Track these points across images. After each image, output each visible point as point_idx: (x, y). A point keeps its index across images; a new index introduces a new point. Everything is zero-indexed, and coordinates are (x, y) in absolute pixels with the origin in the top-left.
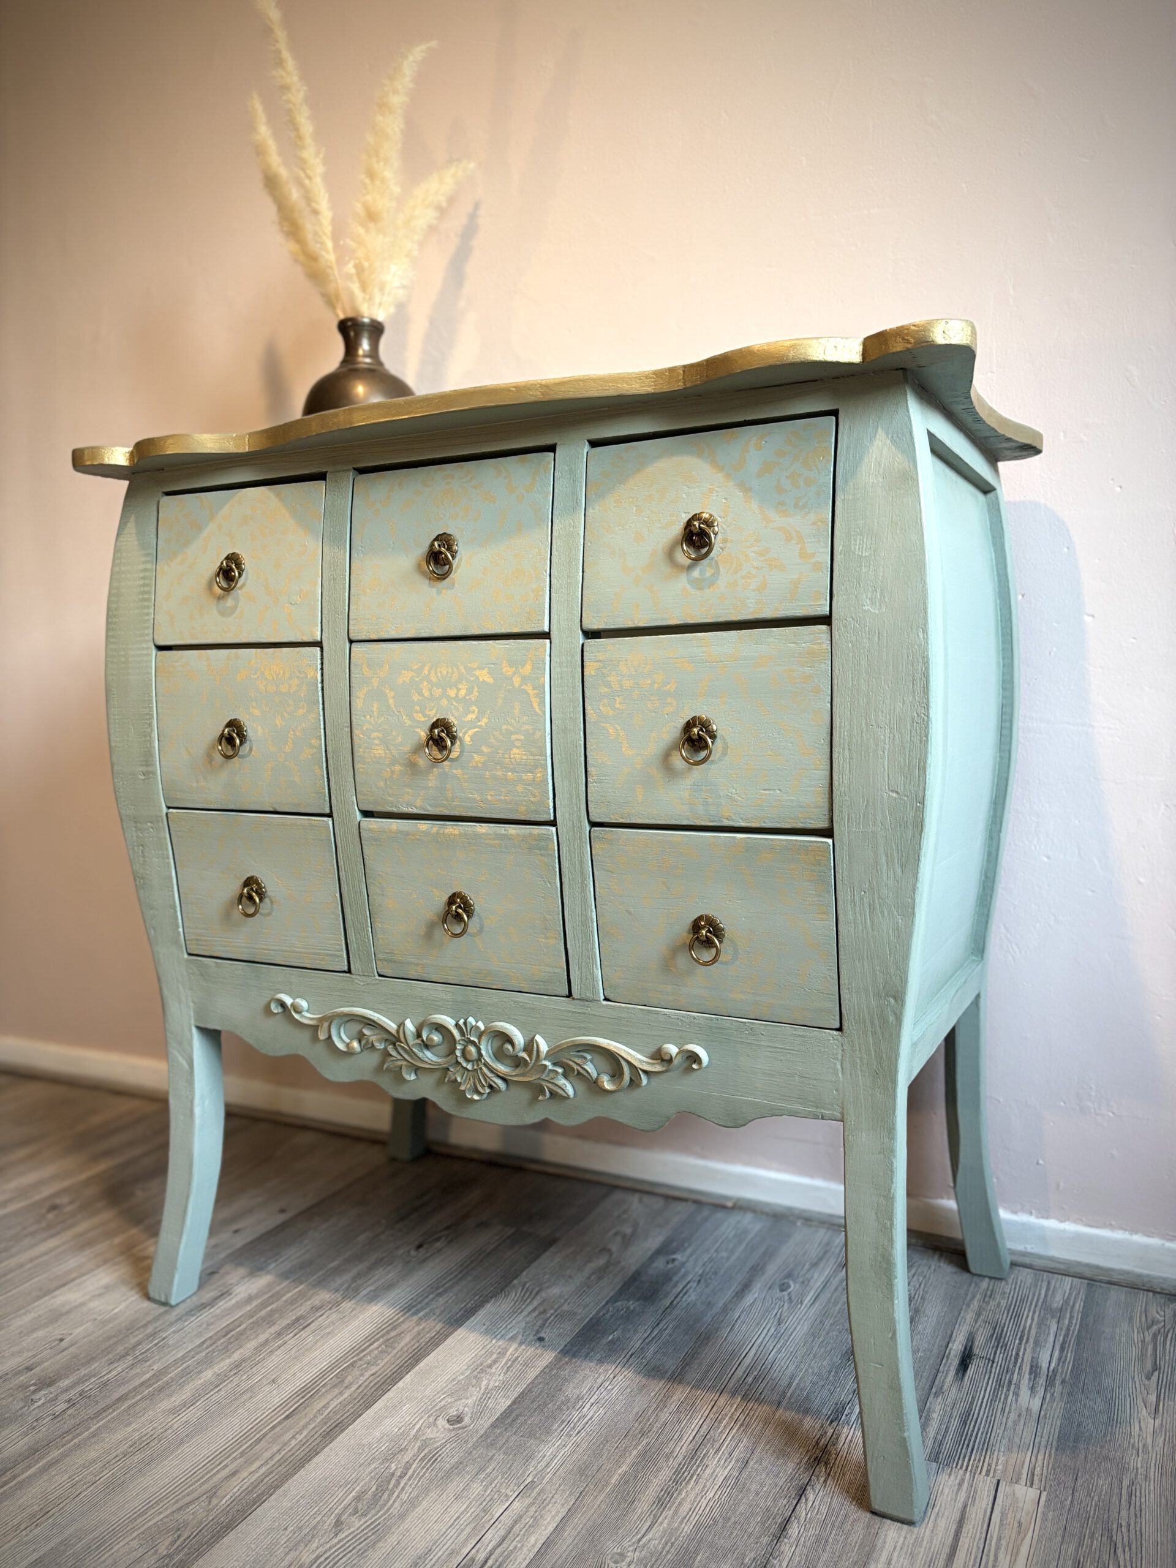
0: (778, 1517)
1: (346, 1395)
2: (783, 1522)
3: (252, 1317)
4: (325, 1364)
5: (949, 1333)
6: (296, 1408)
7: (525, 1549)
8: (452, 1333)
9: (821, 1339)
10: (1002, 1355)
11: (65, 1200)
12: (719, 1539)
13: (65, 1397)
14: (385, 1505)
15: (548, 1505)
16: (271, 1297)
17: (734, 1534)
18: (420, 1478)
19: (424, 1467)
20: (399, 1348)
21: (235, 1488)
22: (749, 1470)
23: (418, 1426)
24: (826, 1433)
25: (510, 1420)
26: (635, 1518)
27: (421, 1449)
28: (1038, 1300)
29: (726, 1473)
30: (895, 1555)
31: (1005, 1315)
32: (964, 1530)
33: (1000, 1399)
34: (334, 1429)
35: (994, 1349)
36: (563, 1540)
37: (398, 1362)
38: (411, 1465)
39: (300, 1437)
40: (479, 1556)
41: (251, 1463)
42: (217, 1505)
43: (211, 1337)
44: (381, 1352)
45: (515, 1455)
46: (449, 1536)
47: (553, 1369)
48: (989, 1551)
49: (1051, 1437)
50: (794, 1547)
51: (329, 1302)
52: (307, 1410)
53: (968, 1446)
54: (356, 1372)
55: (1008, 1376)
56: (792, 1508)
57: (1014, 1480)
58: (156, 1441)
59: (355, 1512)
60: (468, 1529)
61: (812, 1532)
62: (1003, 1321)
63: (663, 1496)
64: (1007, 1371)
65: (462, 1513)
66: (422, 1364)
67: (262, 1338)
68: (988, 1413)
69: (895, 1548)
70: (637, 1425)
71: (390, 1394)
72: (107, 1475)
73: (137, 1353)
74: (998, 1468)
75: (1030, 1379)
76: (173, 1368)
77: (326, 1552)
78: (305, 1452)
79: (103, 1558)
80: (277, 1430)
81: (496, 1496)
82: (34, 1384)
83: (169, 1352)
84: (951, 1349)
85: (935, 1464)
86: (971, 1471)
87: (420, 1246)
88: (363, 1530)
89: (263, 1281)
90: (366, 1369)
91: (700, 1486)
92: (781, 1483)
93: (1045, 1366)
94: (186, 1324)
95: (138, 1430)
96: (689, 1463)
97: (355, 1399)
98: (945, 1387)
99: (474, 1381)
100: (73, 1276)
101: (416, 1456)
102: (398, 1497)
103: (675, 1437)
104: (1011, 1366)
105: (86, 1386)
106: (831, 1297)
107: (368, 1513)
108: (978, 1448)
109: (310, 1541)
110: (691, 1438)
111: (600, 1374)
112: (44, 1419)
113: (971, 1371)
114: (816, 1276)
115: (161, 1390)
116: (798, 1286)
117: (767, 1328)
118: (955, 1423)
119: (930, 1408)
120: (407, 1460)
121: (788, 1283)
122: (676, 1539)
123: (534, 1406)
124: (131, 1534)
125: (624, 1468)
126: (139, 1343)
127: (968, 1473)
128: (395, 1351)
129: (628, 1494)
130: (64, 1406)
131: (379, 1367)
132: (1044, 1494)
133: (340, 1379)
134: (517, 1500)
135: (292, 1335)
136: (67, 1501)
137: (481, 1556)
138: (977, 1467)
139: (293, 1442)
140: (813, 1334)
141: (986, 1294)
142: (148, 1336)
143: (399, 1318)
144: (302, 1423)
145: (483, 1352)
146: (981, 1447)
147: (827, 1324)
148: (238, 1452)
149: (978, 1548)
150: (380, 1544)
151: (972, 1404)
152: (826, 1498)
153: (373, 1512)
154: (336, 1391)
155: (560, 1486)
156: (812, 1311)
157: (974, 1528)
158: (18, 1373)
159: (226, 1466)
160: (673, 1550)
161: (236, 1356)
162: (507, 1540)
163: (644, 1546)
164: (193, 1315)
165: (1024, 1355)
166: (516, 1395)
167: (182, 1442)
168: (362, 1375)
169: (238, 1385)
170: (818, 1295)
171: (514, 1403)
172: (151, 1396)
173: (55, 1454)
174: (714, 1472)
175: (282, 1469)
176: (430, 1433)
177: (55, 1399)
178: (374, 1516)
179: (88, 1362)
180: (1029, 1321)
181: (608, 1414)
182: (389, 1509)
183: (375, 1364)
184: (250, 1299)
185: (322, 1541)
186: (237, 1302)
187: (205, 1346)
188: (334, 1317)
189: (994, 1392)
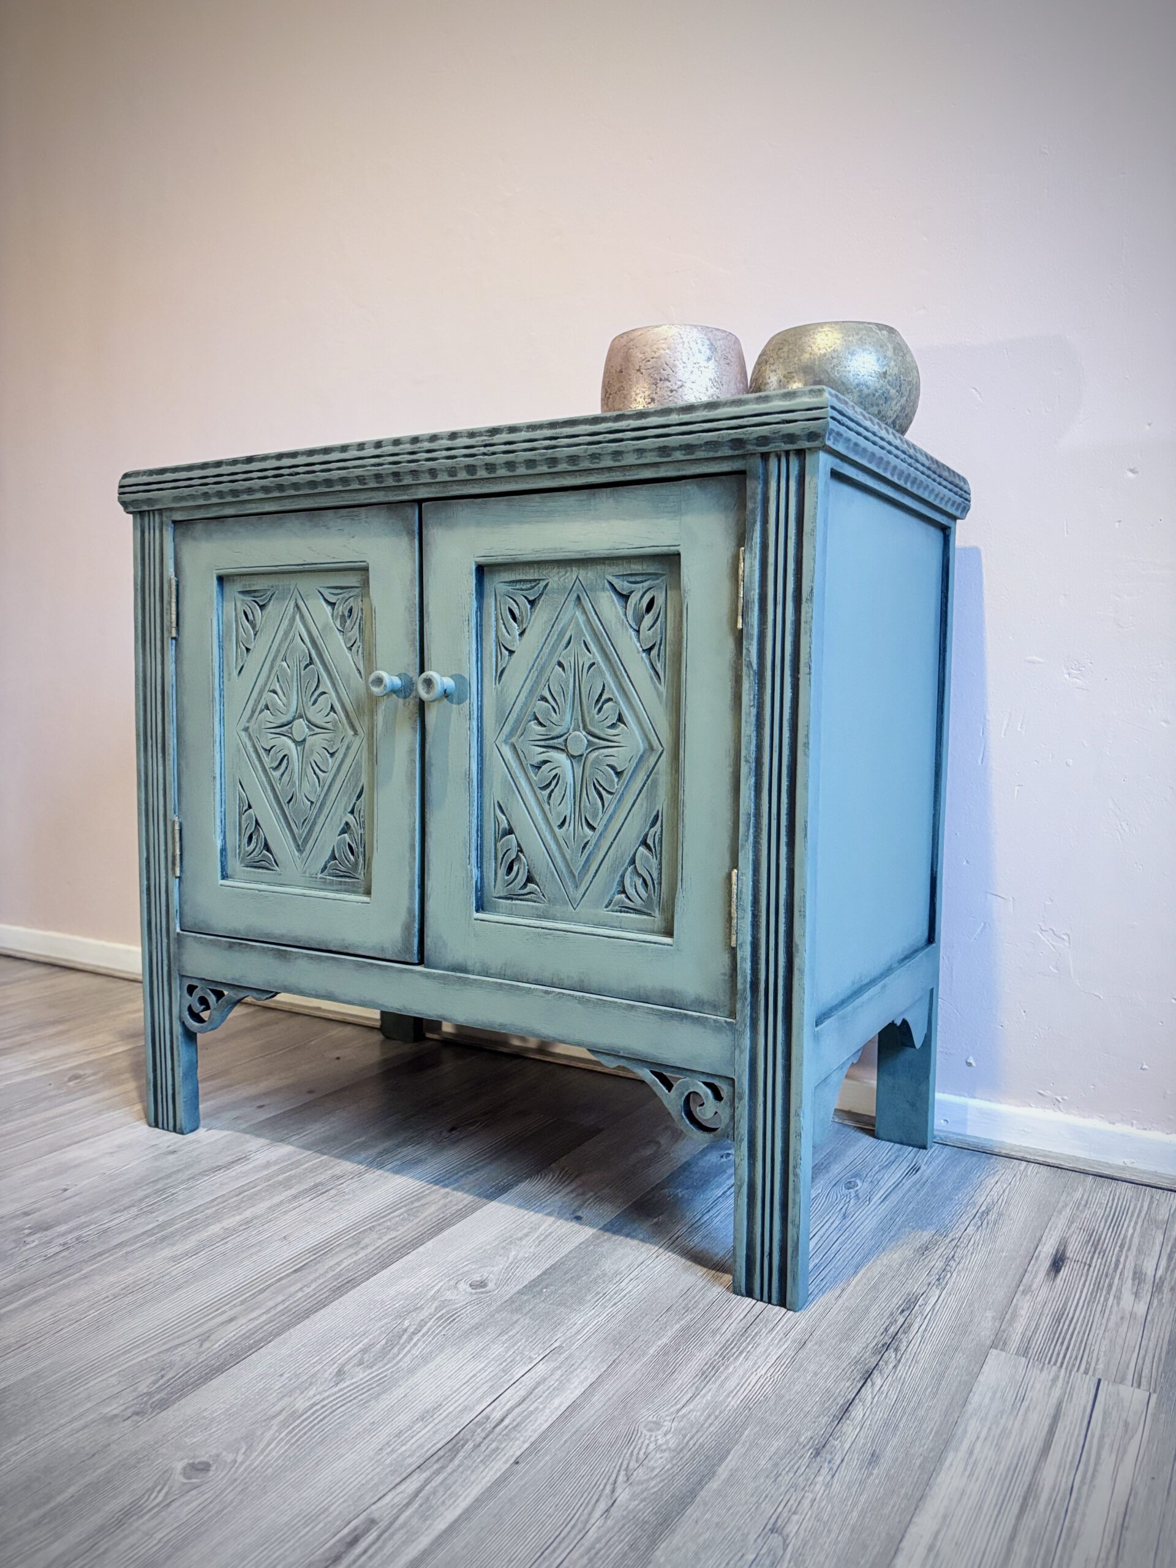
0: (839, 1398)
1: (360, 1256)
2: (846, 1403)
5: (1038, 1235)
7: (547, 1411)
8: (481, 1207)
9: (892, 1234)
10: (1099, 1260)
11: (89, 1071)
12: (771, 1415)
13: (62, 1240)
14: (394, 1358)
15: (576, 1370)
16: (292, 1164)
17: (788, 1412)
18: (435, 1336)
19: (440, 1326)
20: (422, 1217)
21: (231, 1332)
22: (807, 1350)
23: (437, 1288)
24: (896, 1321)
26: (675, 1389)
28: (1140, 1212)
29: (780, 1352)
30: (979, 1445)
31: (1102, 1224)
32: (1059, 1425)
33: (1099, 1301)
34: (345, 1285)
35: (1091, 1254)
36: (592, 1405)
37: (420, 1229)
38: (426, 1323)
39: (307, 1290)
40: (494, 1414)
41: (253, 1311)
42: (209, 1348)
43: (223, 1195)
45: (542, 1320)
46: (461, 1394)
47: (589, 1246)
48: (1090, 1448)
49: (1160, 1341)
50: (858, 1429)
51: (352, 1173)
52: (318, 1265)
53: (1062, 1343)
54: (374, 1235)
55: (1107, 1281)
56: (856, 1391)
57: (1118, 1380)
58: (151, 1285)
59: (361, 1363)
60: (485, 1388)
61: (879, 1415)
62: (1101, 1229)
63: (708, 1369)
64: (1107, 1276)
65: (480, 1371)
66: (446, 1233)
68: (1086, 1313)
69: (978, 1438)
70: (680, 1301)
72: (93, 1314)
73: (143, 1205)
74: (1098, 1367)
75: (1133, 1284)
77: (323, 1399)
78: (309, 1305)
79: (77, 1392)
81: (518, 1358)
82: (30, 1228)
83: (178, 1206)
84: (1040, 1251)
85: (1024, 1359)
86: (1066, 1369)
87: (453, 1129)
88: (367, 1381)
89: (285, 1149)
90: (386, 1234)
91: (750, 1363)
92: (843, 1366)
93: (1150, 1272)
95: (134, 1275)
96: (739, 1340)
97: (372, 1259)
98: (1035, 1286)
99: (502, 1252)
100: (86, 1136)
101: (432, 1316)
102: (409, 1351)
103: (724, 1315)
104: (1111, 1271)
105: (83, 1232)
106: (903, 1197)
107: (375, 1365)
108: (1075, 1346)
109: (306, 1389)
110: (742, 1316)
111: (642, 1253)
112: (36, 1259)
113: (1064, 1272)
114: (886, 1177)
115: (163, 1239)
116: (866, 1185)
117: (831, 1221)
118: (1046, 1321)
119: (1016, 1305)
120: (422, 1318)
121: (855, 1182)
122: (721, 1413)
123: (568, 1277)
124: (111, 1371)
125: (665, 1340)
126: (146, 1197)
127: (1063, 1370)
128: (418, 1220)
129: (667, 1364)
130: (58, 1249)
131: (399, 1233)
132: (1154, 1397)
133: (357, 1241)
134: (541, 1363)
135: (308, 1198)
136: (47, 1335)
137: (497, 1415)
138: (1074, 1365)
139: (300, 1294)
140: (882, 1229)
141: (1080, 1203)
142: (158, 1191)
143: (423, 1191)
144: (312, 1277)
145: (514, 1226)
146: (1077, 1345)
147: (899, 1220)
148: (240, 1299)
149: (1077, 1444)
150: (384, 1396)
151: (1066, 1303)
152: (895, 1384)
153: (380, 1364)
154: (352, 1251)
155: (591, 1353)
156: (883, 1207)
157: (1071, 1423)
158: (13, 1217)
159: (224, 1312)
160: (716, 1423)
161: (248, 1214)
162: (528, 1400)
163: (684, 1416)
164: (207, 1175)
165: (1125, 1261)
166: (547, 1266)
167: (179, 1287)
169: (246, 1239)
170: (889, 1194)
171: (544, 1273)
173: (41, 1292)
174: (767, 1350)
175: (285, 1319)
176: (449, 1295)
177: (50, 1242)
178: (380, 1368)
179: (91, 1210)
180: (1131, 1231)
181: (649, 1289)
182: (398, 1363)
183: (395, 1229)
184: (268, 1165)
185: (321, 1389)
186: (254, 1167)
187: (216, 1203)
189: (1092, 1294)
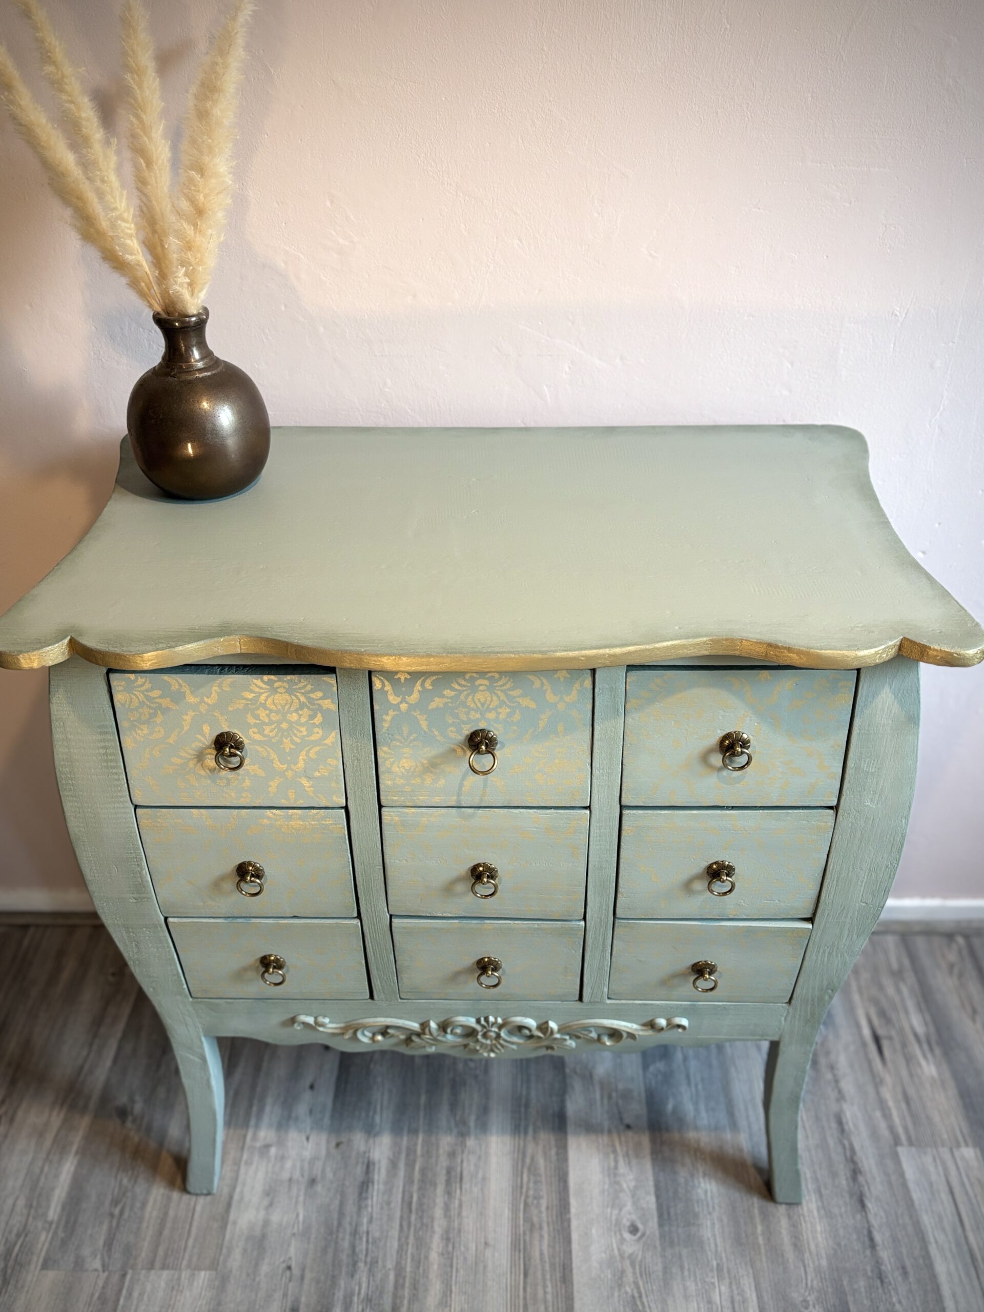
3: (412, 1182)
4: (506, 1211)
6: (525, 1265)
25: (665, 1216)
27: (633, 1264)
44: (536, 1182)
67: (440, 1200)
71: (574, 1223)
76: (403, 1262)
80: (529, 1289)
94: (370, 1209)
168: (540, 1212)
172: (414, 1298)
188: (473, 1159)
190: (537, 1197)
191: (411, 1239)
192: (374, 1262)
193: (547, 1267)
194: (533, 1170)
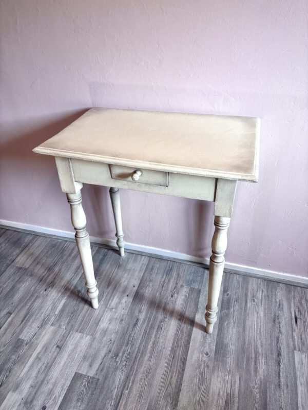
1: (181, 350)
2: (278, 372)
3: (148, 326)
4: (172, 340)
5: (291, 312)
7: (236, 389)
9: (267, 317)
15: (235, 376)
17: (271, 377)
18: (208, 372)
20: (185, 333)
21: (174, 381)
22: (267, 359)
23: (200, 357)
24: (278, 346)
25: (217, 353)
26: (252, 376)
27: (204, 363)
29: (264, 361)
31: (299, 303)
34: (184, 360)
37: (187, 337)
38: (205, 369)
39: (179, 364)
40: (229, 392)
41: (173, 373)
42: (173, 387)
43: (143, 334)
44: (182, 335)
45: (223, 362)
50: (283, 379)
51: (162, 319)
52: (176, 355)
55: (305, 323)
56: (279, 369)
58: (150, 370)
59: (200, 384)
60: (224, 385)
61: (284, 374)
63: (255, 369)
65: (221, 381)
66: (192, 338)
68: (305, 335)
69: (300, 376)
70: (242, 350)
71: (190, 348)
72: (146, 382)
73: (130, 342)
76: (141, 346)
77: (200, 396)
78: (182, 368)
79: (160, 406)
80: (173, 362)
81: (225, 375)
82: (114, 356)
83: (137, 341)
84: (292, 316)
85: (300, 352)
88: (205, 388)
91: (261, 365)
92: (274, 362)
94: (135, 331)
95: (145, 367)
96: (256, 359)
97: (184, 350)
98: (295, 329)
99: (205, 341)
101: (204, 366)
102: (206, 378)
103: (251, 352)
104: (305, 320)
105: (126, 355)
106: (264, 303)
107: (203, 384)
108: (306, 346)
109: (196, 394)
112: (123, 367)
113: (298, 323)
114: (259, 296)
116: (256, 299)
117: (255, 315)
118: (300, 340)
119: (294, 336)
122: (262, 381)
123: (220, 347)
124: (161, 398)
125: (245, 363)
129: (248, 370)
130: (124, 363)
133: (178, 345)
135: (160, 332)
140: (265, 315)
141: (293, 297)
143: (180, 323)
144: (177, 359)
147: (266, 312)
148: (169, 370)
150: (209, 392)
152: (284, 365)
155: (235, 370)
158: (108, 353)
159: (169, 375)
160: (262, 384)
161: (152, 340)
162: (232, 387)
163: (257, 383)
164: (135, 328)
165: (306, 316)
167: (156, 369)
168: (181, 343)
169: (158, 350)
170: (261, 302)
171: (216, 346)
172: (141, 356)
173: (132, 378)
175: (180, 374)
176: (204, 359)
177: (121, 361)
179: (121, 347)
181: (236, 348)
182: (207, 382)
186: (142, 322)
187: (143, 338)
188: (166, 325)
189: (304, 329)
190: (181, 339)
191: (144, 341)
192: (133, 345)
193: (180, 357)
194: (182, 331)
